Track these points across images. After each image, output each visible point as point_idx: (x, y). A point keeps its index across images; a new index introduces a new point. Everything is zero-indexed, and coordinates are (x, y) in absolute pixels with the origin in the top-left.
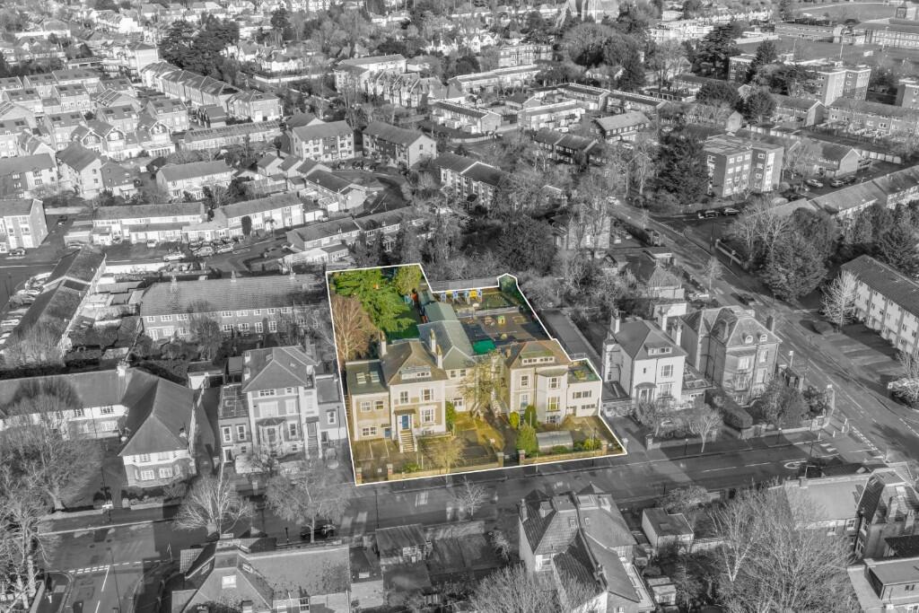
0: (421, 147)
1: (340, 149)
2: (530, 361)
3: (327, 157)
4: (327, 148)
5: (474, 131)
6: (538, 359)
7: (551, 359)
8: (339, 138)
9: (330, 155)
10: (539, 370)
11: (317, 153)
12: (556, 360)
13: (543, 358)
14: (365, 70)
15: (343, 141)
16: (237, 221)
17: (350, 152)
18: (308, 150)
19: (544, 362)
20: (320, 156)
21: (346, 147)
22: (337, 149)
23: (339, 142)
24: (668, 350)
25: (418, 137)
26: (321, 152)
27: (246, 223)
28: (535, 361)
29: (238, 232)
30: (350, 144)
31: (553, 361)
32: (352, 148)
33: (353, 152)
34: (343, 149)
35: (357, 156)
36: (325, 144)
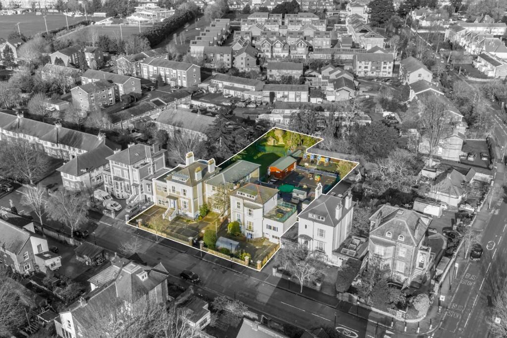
0: (420, 75)
1: (382, 70)
2: (241, 194)
3: (372, 73)
4: (374, 68)
5: (490, 74)
6: (246, 195)
7: (253, 197)
8: (383, 63)
9: (375, 73)
10: (246, 201)
11: (366, 70)
12: (256, 199)
13: (249, 195)
14: (463, 29)
15: (385, 66)
16: (267, 93)
17: (389, 73)
18: (360, 67)
19: (249, 197)
20: (368, 72)
21: (387, 69)
22: (380, 69)
23: (383, 66)
24: (322, 219)
25: (420, 68)
26: (369, 69)
27: (272, 96)
28: (244, 195)
29: (268, 100)
30: (390, 67)
31: (254, 199)
32: (391, 70)
33: (391, 73)
34: (384, 70)
35: (394, 76)
36: (372, 65)
